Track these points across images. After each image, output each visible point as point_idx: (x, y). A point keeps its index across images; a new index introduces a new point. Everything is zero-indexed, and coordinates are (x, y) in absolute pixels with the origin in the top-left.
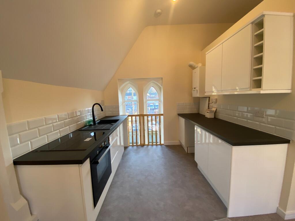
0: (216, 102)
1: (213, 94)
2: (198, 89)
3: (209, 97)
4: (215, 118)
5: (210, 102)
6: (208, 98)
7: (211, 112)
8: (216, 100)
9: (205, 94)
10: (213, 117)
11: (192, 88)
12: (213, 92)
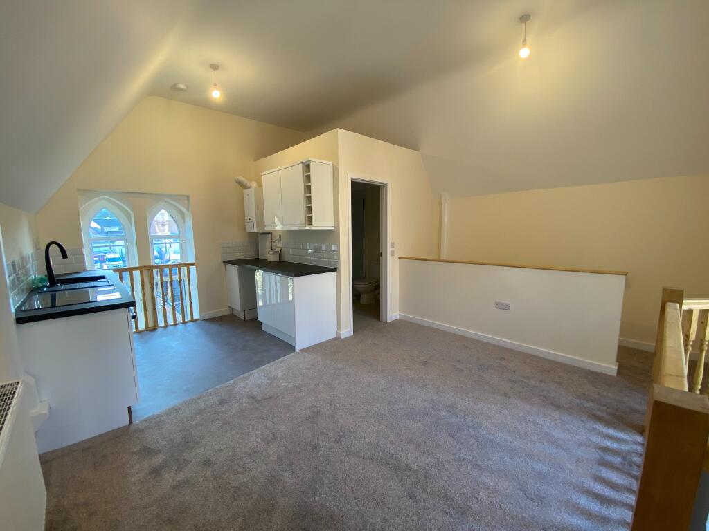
0: (280, 240)
1: (277, 228)
2: (254, 220)
3: (271, 233)
4: (280, 261)
5: (273, 240)
6: (270, 235)
7: (275, 253)
8: (280, 236)
9: (266, 229)
10: (278, 260)
11: (244, 219)
12: (276, 226)
